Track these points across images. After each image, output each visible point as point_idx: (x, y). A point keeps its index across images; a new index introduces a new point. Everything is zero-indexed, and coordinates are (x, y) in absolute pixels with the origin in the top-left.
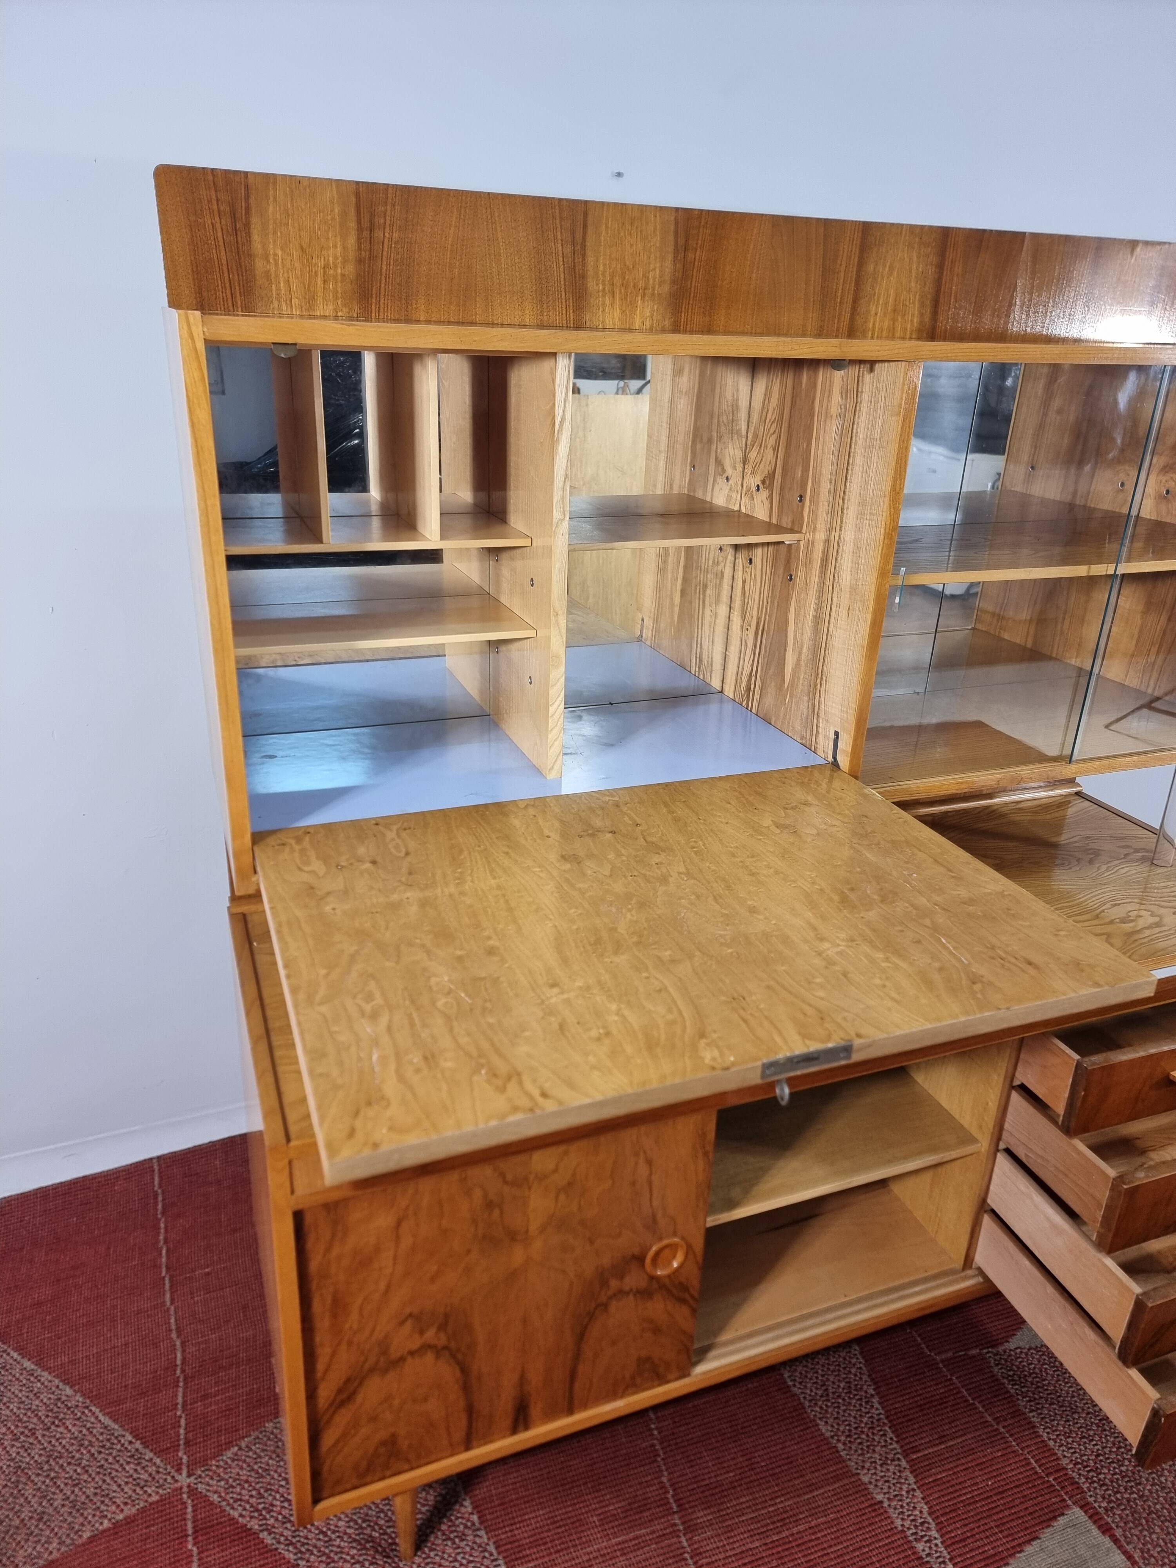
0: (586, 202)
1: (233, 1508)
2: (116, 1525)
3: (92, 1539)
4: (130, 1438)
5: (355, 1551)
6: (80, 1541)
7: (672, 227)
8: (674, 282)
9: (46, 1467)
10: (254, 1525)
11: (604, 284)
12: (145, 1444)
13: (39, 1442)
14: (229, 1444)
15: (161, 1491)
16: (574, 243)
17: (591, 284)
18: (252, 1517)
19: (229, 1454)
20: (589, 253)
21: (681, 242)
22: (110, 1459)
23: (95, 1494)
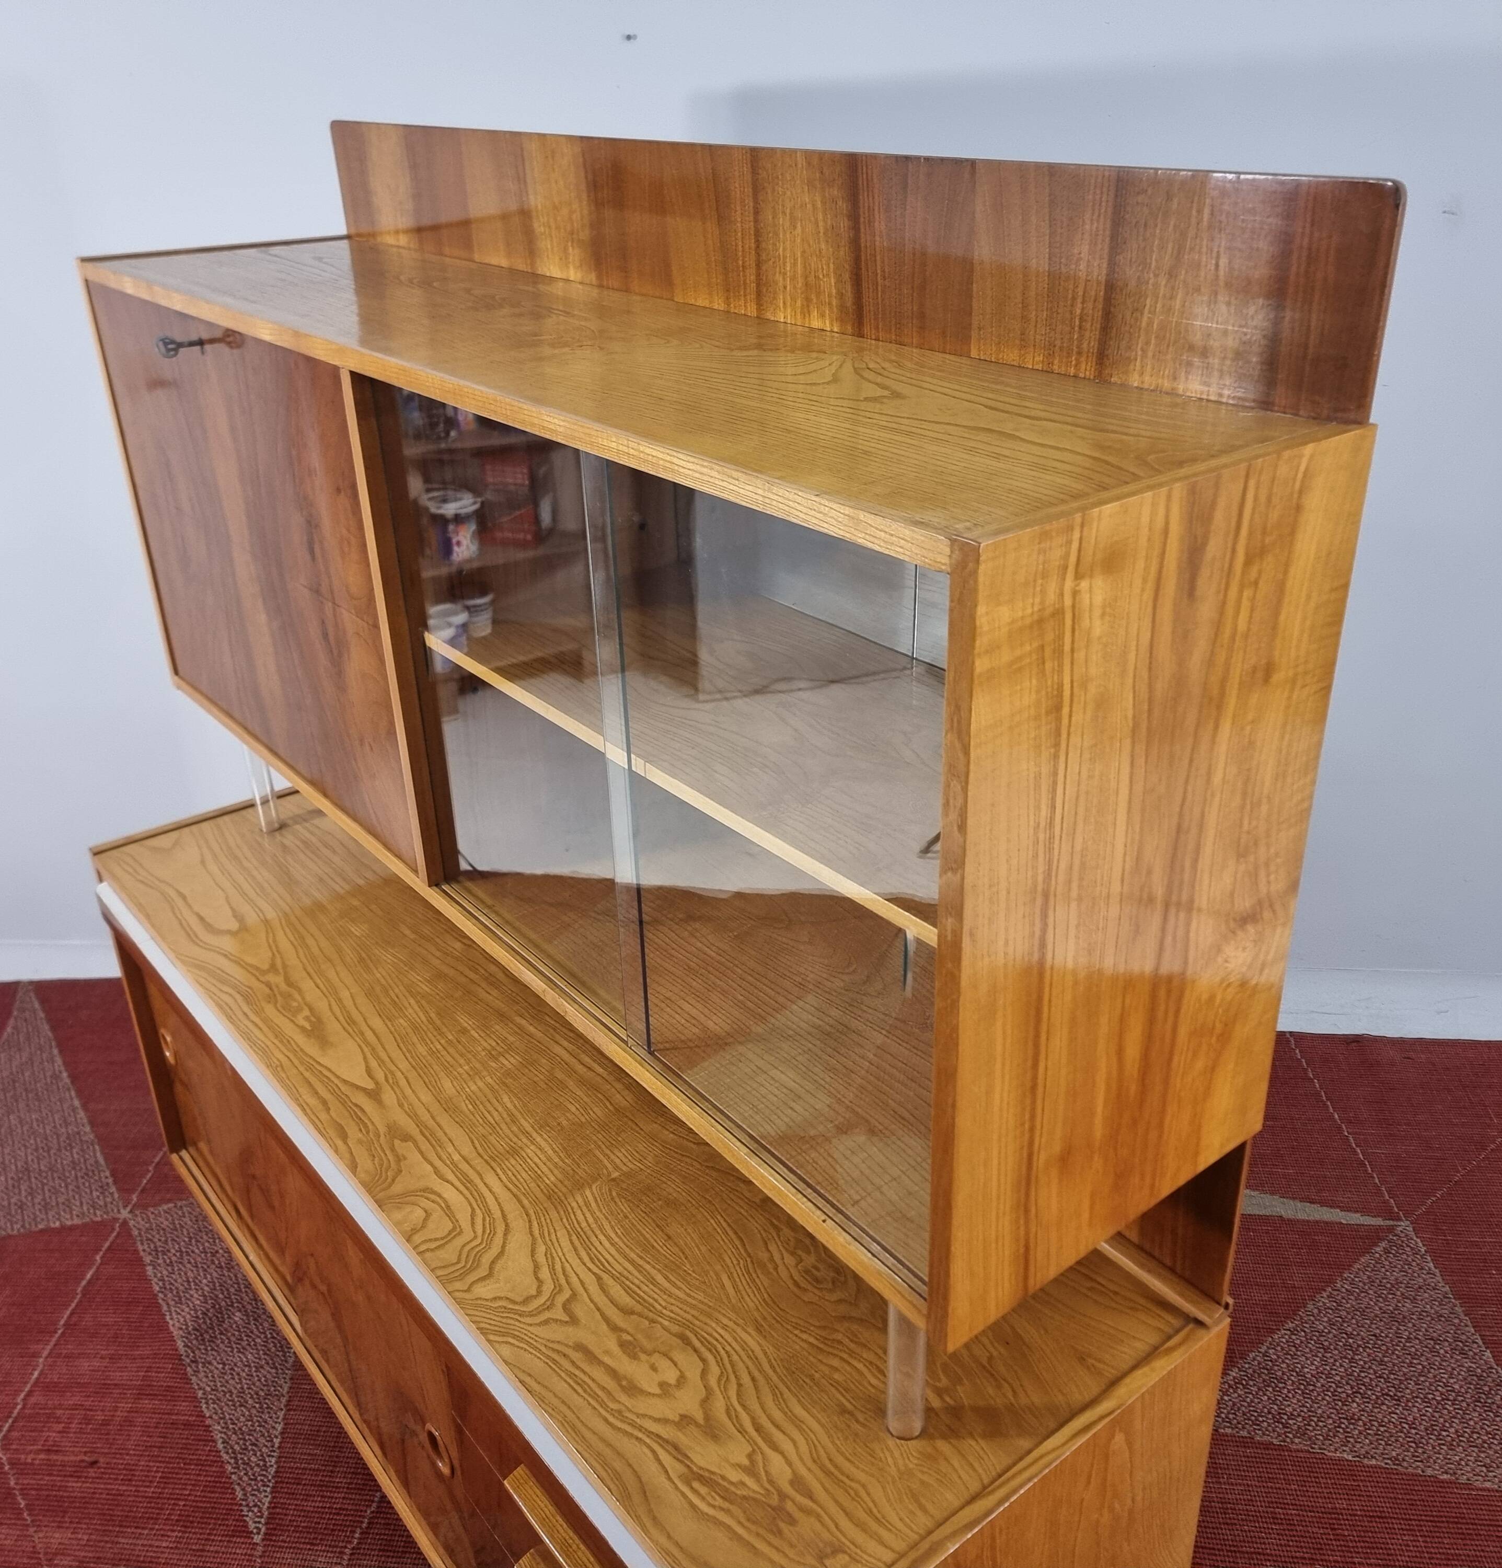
1: (142, 1244)
2: (63, 1228)
3: (41, 1231)
4: (108, 1173)
5: (198, 1302)
6: (34, 1228)
9: (44, 1174)
10: (147, 1259)
12: (115, 1182)
13: (50, 1156)
14: (170, 1201)
15: (105, 1216)
18: (150, 1254)
19: (165, 1207)
22: (87, 1184)
23: (63, 1204)
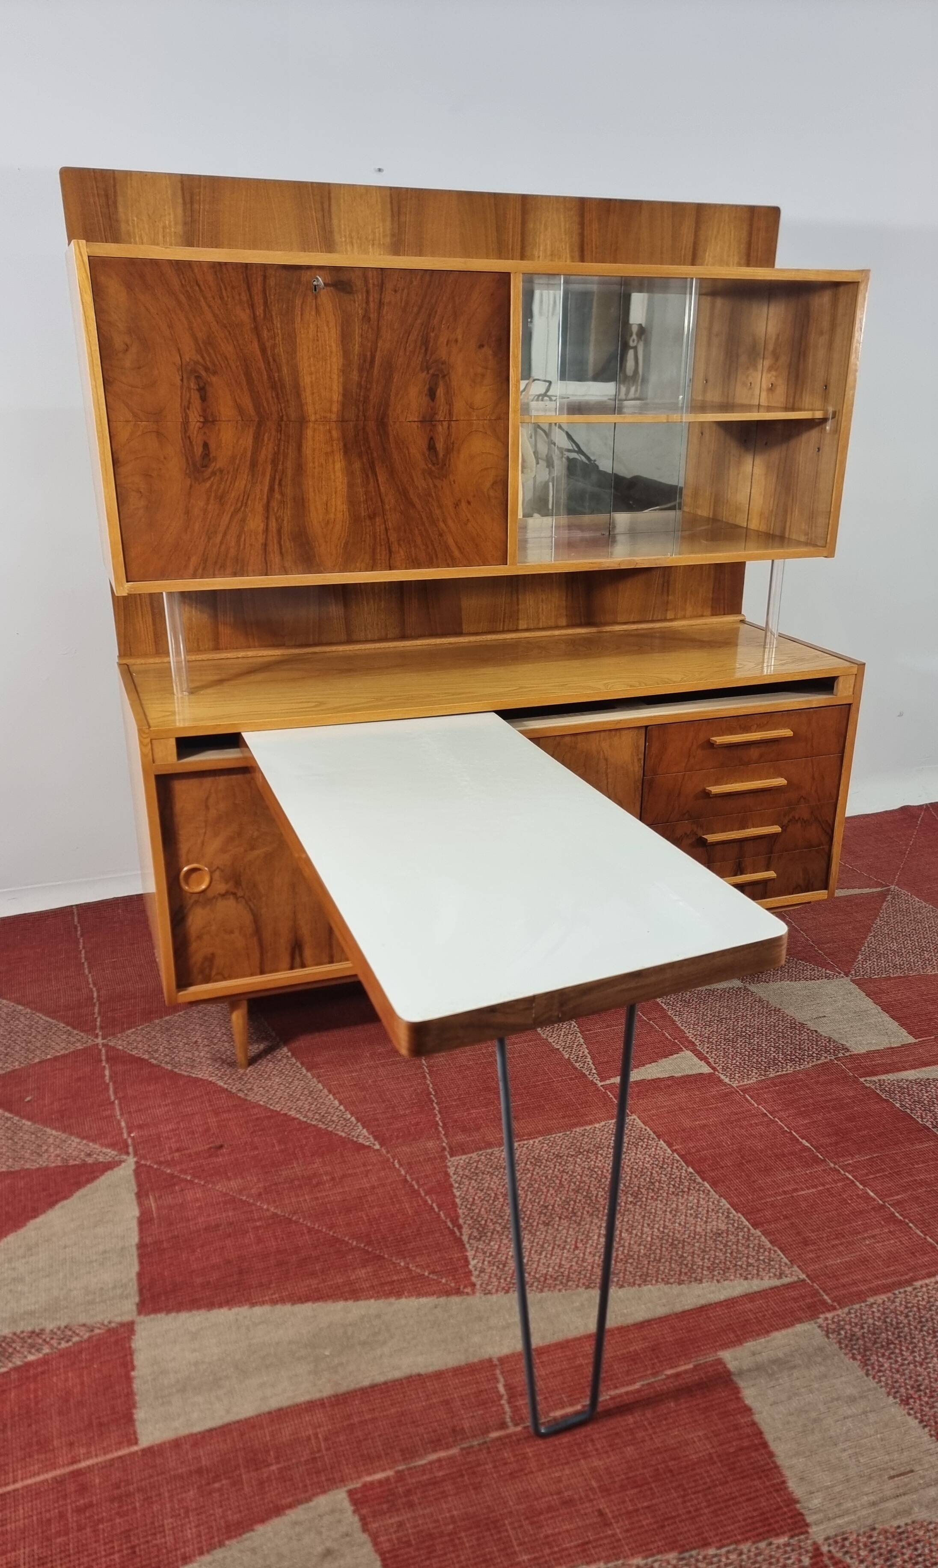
0: (329, 184)
1: (132, 1051)
2: (57, 1057)
3: (40, 1062)
4: (64, 1026)
7: (389, 200)
8: (393, 235)
10: (145, 1057)
11: (345, 236)
12: (74, 1028)
14: (129, 1028)
15: (84, 1045)
16: (323, 210)
17: (337, 237)
18: (144, 1054)
19: (130, 1031)
20: (333, 216)
21: (396, 209)
23: (41, 1046)
